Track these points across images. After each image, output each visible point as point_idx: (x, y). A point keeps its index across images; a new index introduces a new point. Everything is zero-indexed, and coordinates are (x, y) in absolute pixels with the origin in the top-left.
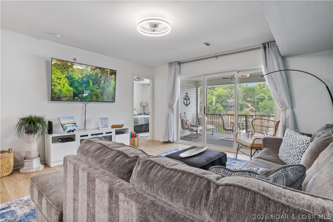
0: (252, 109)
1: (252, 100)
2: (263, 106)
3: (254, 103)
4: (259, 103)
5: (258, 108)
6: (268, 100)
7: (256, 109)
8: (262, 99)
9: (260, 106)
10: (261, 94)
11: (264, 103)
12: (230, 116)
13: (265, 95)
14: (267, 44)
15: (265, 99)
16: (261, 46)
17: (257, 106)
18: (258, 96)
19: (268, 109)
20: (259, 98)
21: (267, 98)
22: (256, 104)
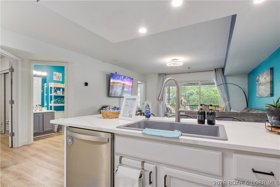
0: (184, 101)
1: (185, 94)
2: (193, 99)
3: (186, 97)
4: (190, 97)
5: (189, 101)
6: (196, 94)
7: (187, 101)
8: (191, 94)
9: (190, 99)
10: (191, 90)
11: (193, 96)
12: (188, 106)
13: (194, 91)
14: (217, 69)
15: (194, 94)
16: (214, 70)
17: (188, 99)
18: (189, 92)
19: (196, 101)
20: (189, 93)
21: (195, 93)
22: (188, 97)
